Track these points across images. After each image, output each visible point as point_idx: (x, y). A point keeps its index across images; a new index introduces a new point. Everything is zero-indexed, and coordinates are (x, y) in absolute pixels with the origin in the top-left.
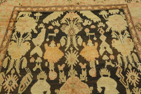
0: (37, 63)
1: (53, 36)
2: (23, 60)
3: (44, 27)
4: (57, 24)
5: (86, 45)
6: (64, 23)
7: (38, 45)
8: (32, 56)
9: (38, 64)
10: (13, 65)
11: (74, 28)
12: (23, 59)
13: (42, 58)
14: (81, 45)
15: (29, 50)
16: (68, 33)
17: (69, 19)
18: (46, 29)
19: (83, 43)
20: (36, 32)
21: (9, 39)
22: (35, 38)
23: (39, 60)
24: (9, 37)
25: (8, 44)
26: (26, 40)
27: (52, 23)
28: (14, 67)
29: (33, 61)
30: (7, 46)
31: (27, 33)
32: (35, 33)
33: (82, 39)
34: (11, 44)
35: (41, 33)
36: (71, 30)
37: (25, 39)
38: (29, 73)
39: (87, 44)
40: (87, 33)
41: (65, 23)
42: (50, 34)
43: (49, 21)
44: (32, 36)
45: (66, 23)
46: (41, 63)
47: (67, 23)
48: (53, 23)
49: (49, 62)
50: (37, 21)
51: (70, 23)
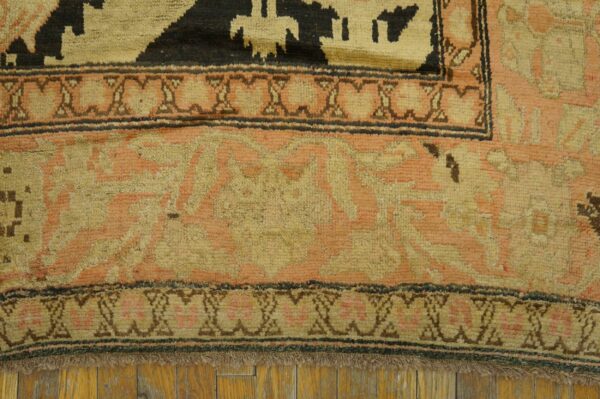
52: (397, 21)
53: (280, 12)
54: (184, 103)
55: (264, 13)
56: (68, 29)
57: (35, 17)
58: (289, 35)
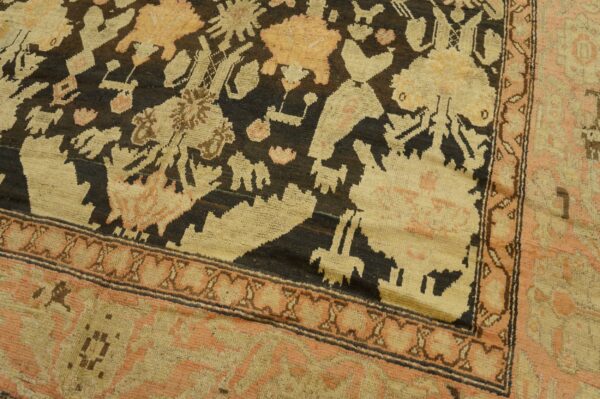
0: (369, 26)
1: (284, 111)
2: (420, 42)
3: (317, 167)
4: (242, 169)
5: (162, 49)
6: (205, 163)
7: (358, 84)
8: (387, 51)
9: (363, 21)
10: (459, 33)
11: (174, 126)
12: (421, 46)
13: (346, 35)
14: (184, 52)
15: (399, 72)
16: (209, 109)
17: (168, 183)
18: (307, 151)
19: (168, 58)
20: (362, 149)
21: (498, 141)
22: (367, 118)
23: (359, 32)
24: (499, 151)
25: (500, 120)
26: (413, 117)
27: (268, 182)
28: (456, 26)
29: (381, 32)
30: (501, 110)
31: (408, 153)
32: (369, 146)
33: (165, 71)
34: (482, 113)
35: (337, 140)
36: (192, 120)
37: (419, 125)
38: (398, 3)
39: (156, 49)
40: (131, 91)
41: (200, 166)
42: (295, 121)
43: (280, 198)
44: (385, 131)
45: (196, 163)
46: (352, 21)
47: (192, 165)
48: (264, 182)
49: (323, 19)
50: (349, 213)
51: (177, 157)
52: (444, 280)
53: (353, 253)
54: (260, 303)
55: (340, 251)
56: (192, 226)
57: (171, 212)
58: (355, 272)
